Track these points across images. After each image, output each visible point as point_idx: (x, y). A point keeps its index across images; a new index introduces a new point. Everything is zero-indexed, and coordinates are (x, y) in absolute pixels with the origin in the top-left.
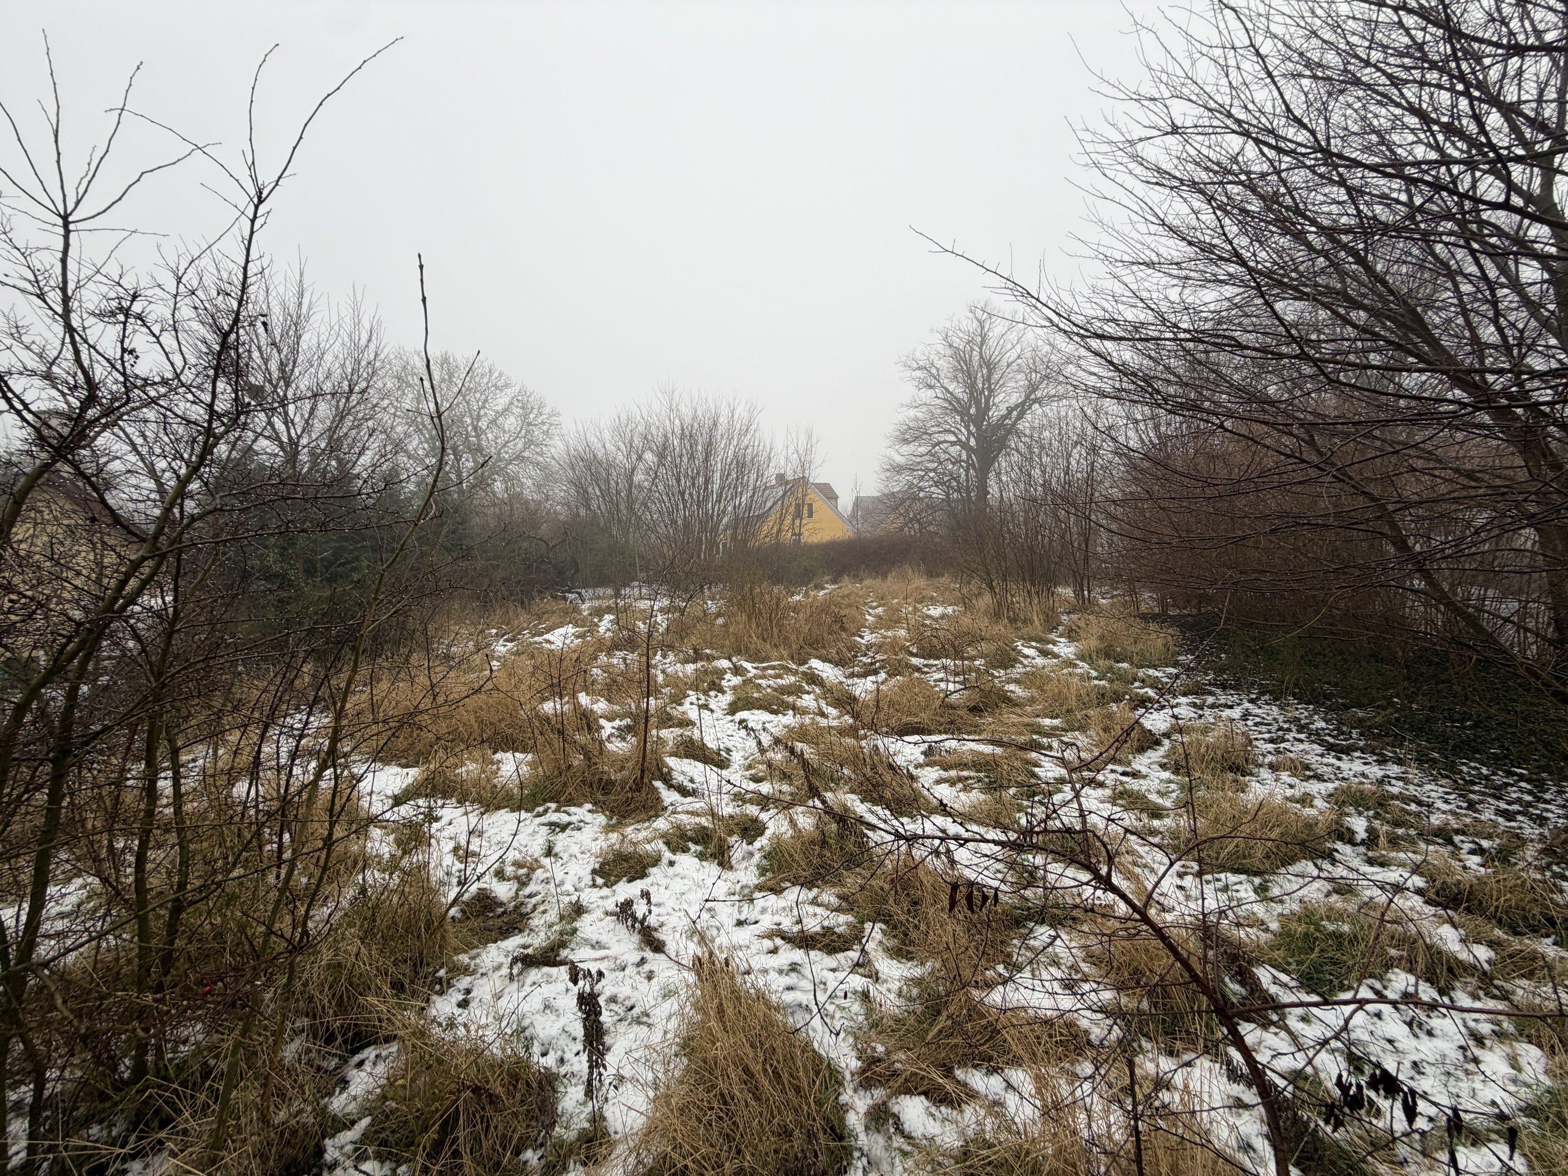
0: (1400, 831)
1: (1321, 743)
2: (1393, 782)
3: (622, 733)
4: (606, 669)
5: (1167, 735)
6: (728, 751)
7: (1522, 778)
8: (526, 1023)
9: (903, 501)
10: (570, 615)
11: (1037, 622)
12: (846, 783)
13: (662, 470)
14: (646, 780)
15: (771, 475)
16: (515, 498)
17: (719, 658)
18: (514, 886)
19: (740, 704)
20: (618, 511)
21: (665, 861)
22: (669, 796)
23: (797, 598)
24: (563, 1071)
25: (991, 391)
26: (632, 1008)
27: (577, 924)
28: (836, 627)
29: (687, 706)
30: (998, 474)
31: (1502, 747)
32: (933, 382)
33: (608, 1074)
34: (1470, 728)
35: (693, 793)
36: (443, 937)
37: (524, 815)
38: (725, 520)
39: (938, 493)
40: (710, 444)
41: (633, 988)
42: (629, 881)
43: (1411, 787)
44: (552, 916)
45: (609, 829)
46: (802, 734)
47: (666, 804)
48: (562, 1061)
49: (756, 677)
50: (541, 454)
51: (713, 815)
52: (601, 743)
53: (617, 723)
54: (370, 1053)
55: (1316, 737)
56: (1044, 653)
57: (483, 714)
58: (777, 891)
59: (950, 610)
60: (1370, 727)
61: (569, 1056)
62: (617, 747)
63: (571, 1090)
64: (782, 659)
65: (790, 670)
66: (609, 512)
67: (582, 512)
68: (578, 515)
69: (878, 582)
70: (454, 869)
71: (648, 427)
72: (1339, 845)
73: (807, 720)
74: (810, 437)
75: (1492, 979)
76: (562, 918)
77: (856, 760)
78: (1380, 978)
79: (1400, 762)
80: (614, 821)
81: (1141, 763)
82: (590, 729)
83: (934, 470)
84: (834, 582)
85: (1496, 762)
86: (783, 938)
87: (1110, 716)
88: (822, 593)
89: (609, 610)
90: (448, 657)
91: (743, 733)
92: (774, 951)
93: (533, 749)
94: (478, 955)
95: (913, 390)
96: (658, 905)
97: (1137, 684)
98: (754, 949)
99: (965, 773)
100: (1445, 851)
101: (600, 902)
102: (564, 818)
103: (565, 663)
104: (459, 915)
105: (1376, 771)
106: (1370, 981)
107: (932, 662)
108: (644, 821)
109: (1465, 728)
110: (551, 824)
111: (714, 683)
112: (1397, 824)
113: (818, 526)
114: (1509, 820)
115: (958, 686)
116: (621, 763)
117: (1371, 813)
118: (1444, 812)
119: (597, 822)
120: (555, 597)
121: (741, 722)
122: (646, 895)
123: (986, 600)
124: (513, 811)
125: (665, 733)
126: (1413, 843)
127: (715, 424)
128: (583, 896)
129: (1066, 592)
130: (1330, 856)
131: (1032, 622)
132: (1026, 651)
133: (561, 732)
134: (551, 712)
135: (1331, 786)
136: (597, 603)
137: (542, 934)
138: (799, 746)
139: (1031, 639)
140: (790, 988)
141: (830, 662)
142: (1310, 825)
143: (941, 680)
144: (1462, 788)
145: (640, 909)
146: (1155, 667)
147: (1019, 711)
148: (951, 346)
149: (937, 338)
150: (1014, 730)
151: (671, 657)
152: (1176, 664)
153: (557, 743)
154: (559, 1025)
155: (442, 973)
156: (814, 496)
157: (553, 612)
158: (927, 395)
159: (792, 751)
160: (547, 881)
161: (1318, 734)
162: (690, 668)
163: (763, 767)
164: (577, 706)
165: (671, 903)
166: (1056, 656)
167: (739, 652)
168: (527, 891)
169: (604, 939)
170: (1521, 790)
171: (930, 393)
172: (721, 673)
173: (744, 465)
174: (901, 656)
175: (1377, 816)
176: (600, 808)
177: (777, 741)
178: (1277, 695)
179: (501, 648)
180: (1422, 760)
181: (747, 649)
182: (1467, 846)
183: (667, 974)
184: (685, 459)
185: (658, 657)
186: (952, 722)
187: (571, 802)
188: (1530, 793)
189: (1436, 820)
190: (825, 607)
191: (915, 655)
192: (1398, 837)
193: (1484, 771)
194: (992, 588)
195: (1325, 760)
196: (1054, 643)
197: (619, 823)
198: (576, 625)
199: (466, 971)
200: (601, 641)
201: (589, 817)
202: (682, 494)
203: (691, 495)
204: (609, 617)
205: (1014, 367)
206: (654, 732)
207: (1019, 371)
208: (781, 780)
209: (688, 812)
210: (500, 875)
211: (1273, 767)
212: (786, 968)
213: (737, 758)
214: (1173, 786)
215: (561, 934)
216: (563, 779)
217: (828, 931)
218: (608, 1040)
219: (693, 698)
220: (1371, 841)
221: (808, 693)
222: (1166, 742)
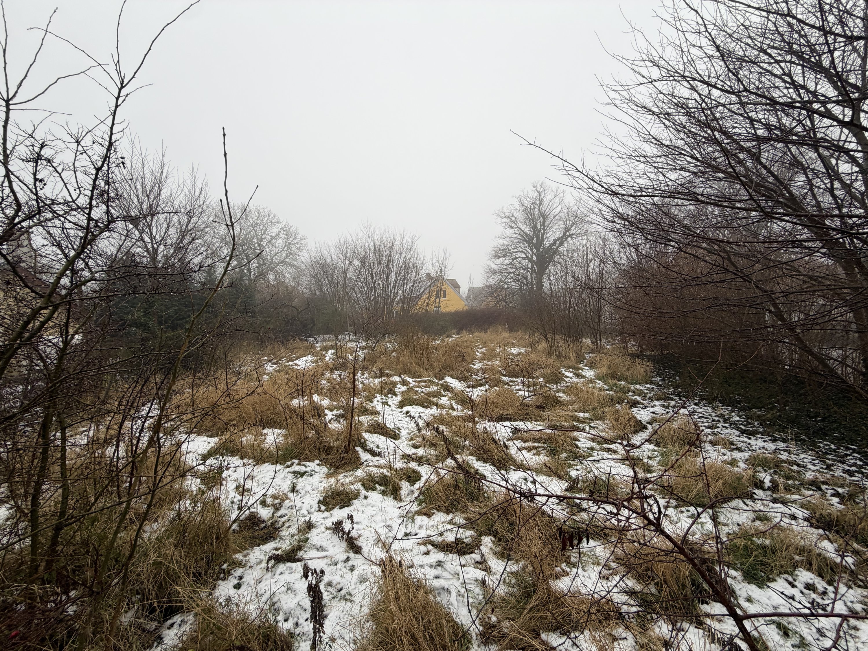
0: (790, 482)
1: (738, 429)
2: (782, 452)
3: (338, 418)
4: (329, 381)
5: (650, 423)
6: (399, 429)
7: (854, 451)
8: (275, 599)
9: (496, 290)
10: (309, 350)
11: (572, 358)
12: (468, 449)
13: (363, 270)
14: (351, 447)
15: (423, 273)
16: (280, 284)
17: (393, 375)
18: (271, 510)
19: (406, 402)
20: (338, 292)
21: (362, 496)
22: (365, 456)
23: (437, 342)
24: (297, 631)
25: (545, 230)
26: (341, 590)
27: (308, 535)
28: (460, 359)
29: (375, 403)
30: (549, 276)
31: (840, 433)
32: (513, 225)
33: (325, 638)
34: (820, 421)
35: (379, 454)
36: (227, 544)
37: (279, 467)
38: (398, 298)
39: (515, 285)
40: (390, 256)
41: (342, 577)
42: (341, 508)
43: (792, 456)
44: (294, 530)
45: (329, 475)
46: (442, 420)
47: (362, 461)
48: (297, 624)
49: (414, 386)
50: (296, 260)
51: (390, 467)
52: (326, 424)
53: (335, 412)
54: (177, 619)
55: (735, 425)
56: (578, 375)
57: (258, 407)
58: (428, 515)
59: (523, 351)
60: (764, 421)
61: (301, 621)
62: (334, 426)
63: (302, 644)
64: (429, 376)
65: (434, 383)
66: (333, 293)
67: (318, 292)
68: (315, 294)
69: (482, 334)
70: (236, 500)
71: (356, 246)
72: (756, 491)
73: (444, 412)
74: (445, 253)
75: (857, 575)
76: (300, 531)
77: (474, 435)
78: (792, 574)
79: (784, 441)
80: (332, 471)
81: (637, 439)
82: (319, 416)
83: (513, 273)
84: (458, 333)
85: (838, 442)
86: (433, 545)
87: (617, 412)
88: (451, 340)
89: (331, 347)
90: (239, 373)
91: (408, 419)
92: (427, 553)
93: (286, 428)
94: (248, 554)
95: (502, 229)
96: (358, 523)
97: (630, 394)
98: (415, 552)
99: (536, 444)
100: (817, 494)
101: (323, 521)
102: (303, 469)
103: (306, 377)
104: (237, 528)
105: (771, 446)
106: (786, 576)
107: (514, 379)
108: (349, 471)
109: (818, 421)
110: (295, 472)
111: (390, 390)
112: (788, 478)
113: (449, 302)
114: (851, 476)
115: (531, 394)
116: (337, 436)
117: (772, 471)
118: (813, 471)
119: (322, 471)
120: (301, 340)
121: (407, 412)
122: (350, 517)
123: (543, 345)
124: (272, 464)
125: (362, 418)
126: (798, 489)
127: (393, 245)
128: (312, 517)
129: (587, 341)
130: (751, 496)
131: (570, 358)
132: (567, 374)
133: (302, 418)
134: (297, 405)
135: (747, 454)
136: (325, 344)
137: (287, 542)
138: (441, 427)
139: (569, 367)
140: (437, 577)
141: (457, 378)
142: (739, 478)
143: (520, 390)
144: (821, 457)
145: (347, 526)
146: (640, 384)
147: (565, 408)
148: (523, 205)
149: (515, 201)
150: (562, 419)
151: (366, 375)
152: (651, 383)
153: (300, 424)
154: (296, 601)
155: (225, 566)
156: (447, 287)
157: (300, 348)
158: (510, 232)
159: (437, 430)
160: (291, 508)
161: (735, 424)
162: (377, 381)
163: (420, 439)
164: (312, 402)
165: (365, 522)
166: (583, 377)
167: (405, 372)
168: (279, 513)
169: (325, 544)
170: (855, 458)
171: (512, 231)
172: (394, 384)
173: (408, 268)
174: (497, 376)
175: (775, 473)
176: (324, 462)
177: (428, 424)
178: (710, 401)
179: (270, 368)
180: (797, 439)
181: (410, 371)
182: (830, 492)
183: (363, 567)
184: (376, 264)
185: (359, 374)
186: (527, 414)
187: (307, 459)
188: (860, 460)
189: (809, 476)
190: (453, 348)
191: (505, 375)
192: (789, 486)
193: (833, 447)
194: (547, 339)
195: (741, 439)
196: (582, 370)
197: (335, 472)
198: (313, 355)
199: (240, 564)
200: (327, 364)
201: (317, 468)
202: (374, 283)
203: (379, 284)
204: (331, 352)
205: (558, 217)
206: (356, 418)
207: (560, 220)
208: (430, 447)
209: (375, 466)
210: (263, 503)
211: (712, 443)
212: (435, 564)
213: (404, 433)
214: (656, 453)
215: (299, 541)
216: (303, 445)
217: (458, 541)
218: (326, 610)
219: (379, 399)
220: (774, 488)
221: (444, 396)
222: (649, 427)
